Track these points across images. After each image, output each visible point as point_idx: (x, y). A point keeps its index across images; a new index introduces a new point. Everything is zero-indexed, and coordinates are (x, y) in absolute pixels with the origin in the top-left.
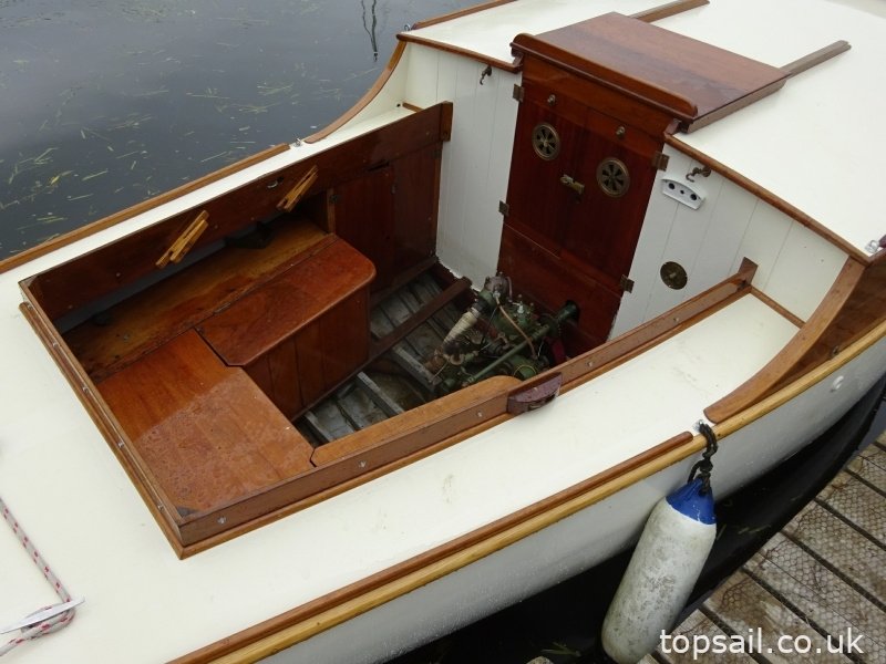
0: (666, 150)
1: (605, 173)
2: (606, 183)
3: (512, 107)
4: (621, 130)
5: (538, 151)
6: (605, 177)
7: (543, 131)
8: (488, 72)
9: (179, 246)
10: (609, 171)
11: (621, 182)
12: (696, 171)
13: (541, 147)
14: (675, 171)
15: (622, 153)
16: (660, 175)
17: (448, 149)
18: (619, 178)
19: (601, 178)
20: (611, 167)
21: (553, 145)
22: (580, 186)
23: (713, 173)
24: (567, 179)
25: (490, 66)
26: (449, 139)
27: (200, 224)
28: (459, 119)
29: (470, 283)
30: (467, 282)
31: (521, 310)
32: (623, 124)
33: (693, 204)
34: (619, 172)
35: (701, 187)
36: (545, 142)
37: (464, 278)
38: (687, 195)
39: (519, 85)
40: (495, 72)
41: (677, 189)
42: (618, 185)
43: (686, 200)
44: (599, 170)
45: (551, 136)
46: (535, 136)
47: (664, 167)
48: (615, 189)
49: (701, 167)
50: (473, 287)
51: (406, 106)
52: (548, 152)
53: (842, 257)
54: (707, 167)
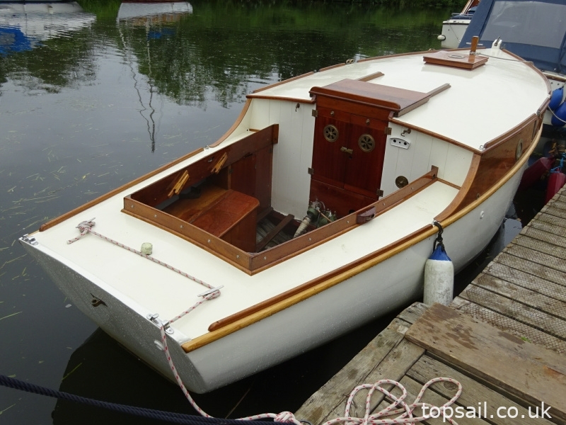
0: (390, 125)
1: (362, 142)
2: (364, 146)
3: (312, 121)
4: (368, 121)
5: (327, 138)
6: (363, 144)
7: (329, 129)
8: (298, 106)
9: (178, 187)
10: (364, 140)
11: (371, 144)
12: (405, 132)
13: (329, 136)
14: (396, 133)
15: (369, 131)
16: (389, 137)
17: (276, 148)
18: (370, 142)
19: (361, 145)
20: (365, 138)
21: (335, 134)
22: (350, 151)
23: (412, 130)
24: (344, 149)
25: (299, 103)
26: (277, 142)
27: (186, 176)
28: (282, 132)
29: (293, 216)
30: (291, 216)
31: (330, 215)
32: (368, 118)
33: (406, 147)
34: (369, 140)
35: (408, 139)
36: (331, 133)
37: (289, 215)
38: (402, 143)
39: (315, 109)
40: (301, 106)
41: (397, 141)
42: (370, 146)
43: (402, 145)
44: (360, 141)
45: (333, 130)
46: (325, 132)
47: (390, 133)
48: (368, 148)
49: (407, 129)
50: (295, 218)
51: (251, 130)
52: (333, 138)
53: (472, 154)
54: (409, 129)
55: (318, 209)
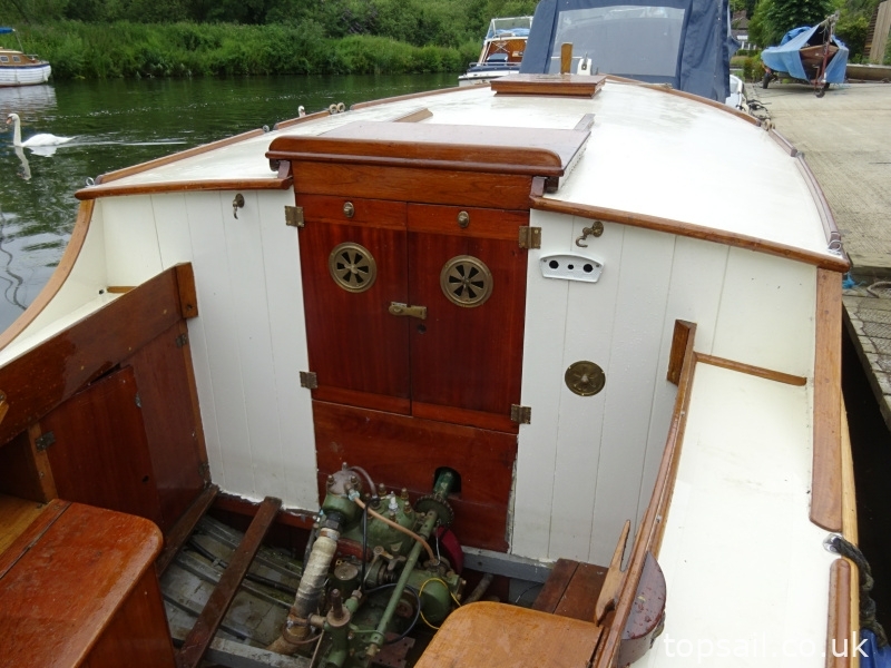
0: (535, 220)
1: (453, 280)
2: (459, 292)
3: (285, 245)
4: (463, 216)
5: (344, 284)
6: (455, 285)
7: (346, 256)
8: (240, 203)
10: (457, 275)
11: (480, 284)
12: (586, 233)
13: (347, 278)
14: (555, 239)
15: (470, 247)
16: (534, 256)
17: (197, 330)
18: (476, 278)
19: (449, 290)
20: (460, 269)
21: (365, 269)
22: (418, 310)
23: (607, 225)
24: (398, 307)
25: (240, 191)
26: (196, 314)
28: (206, 286)
29: (278, 502)
30: (273, 503)
31: (393, 502)
32: (463, 206)
33: (588, 277)
34: (474, 271)
35: (595, 252)
36: (352, 268)
37: (268, 499)
38: (579, 268)
39: (293, 204)
40: (249, 200)
41: (563, 265)
42: (475, 289)
43: (579, 274)
44: (444, 278)
45: (358, 258)
46: (333, 266)
47: (537, 244)
48: (472, 295)
49: (590, 224)
50: (285, 506)
51: (112, 290)
52: (359, 280)
53: (811, 273)
54: (597, 222)
55: (355, 495)
